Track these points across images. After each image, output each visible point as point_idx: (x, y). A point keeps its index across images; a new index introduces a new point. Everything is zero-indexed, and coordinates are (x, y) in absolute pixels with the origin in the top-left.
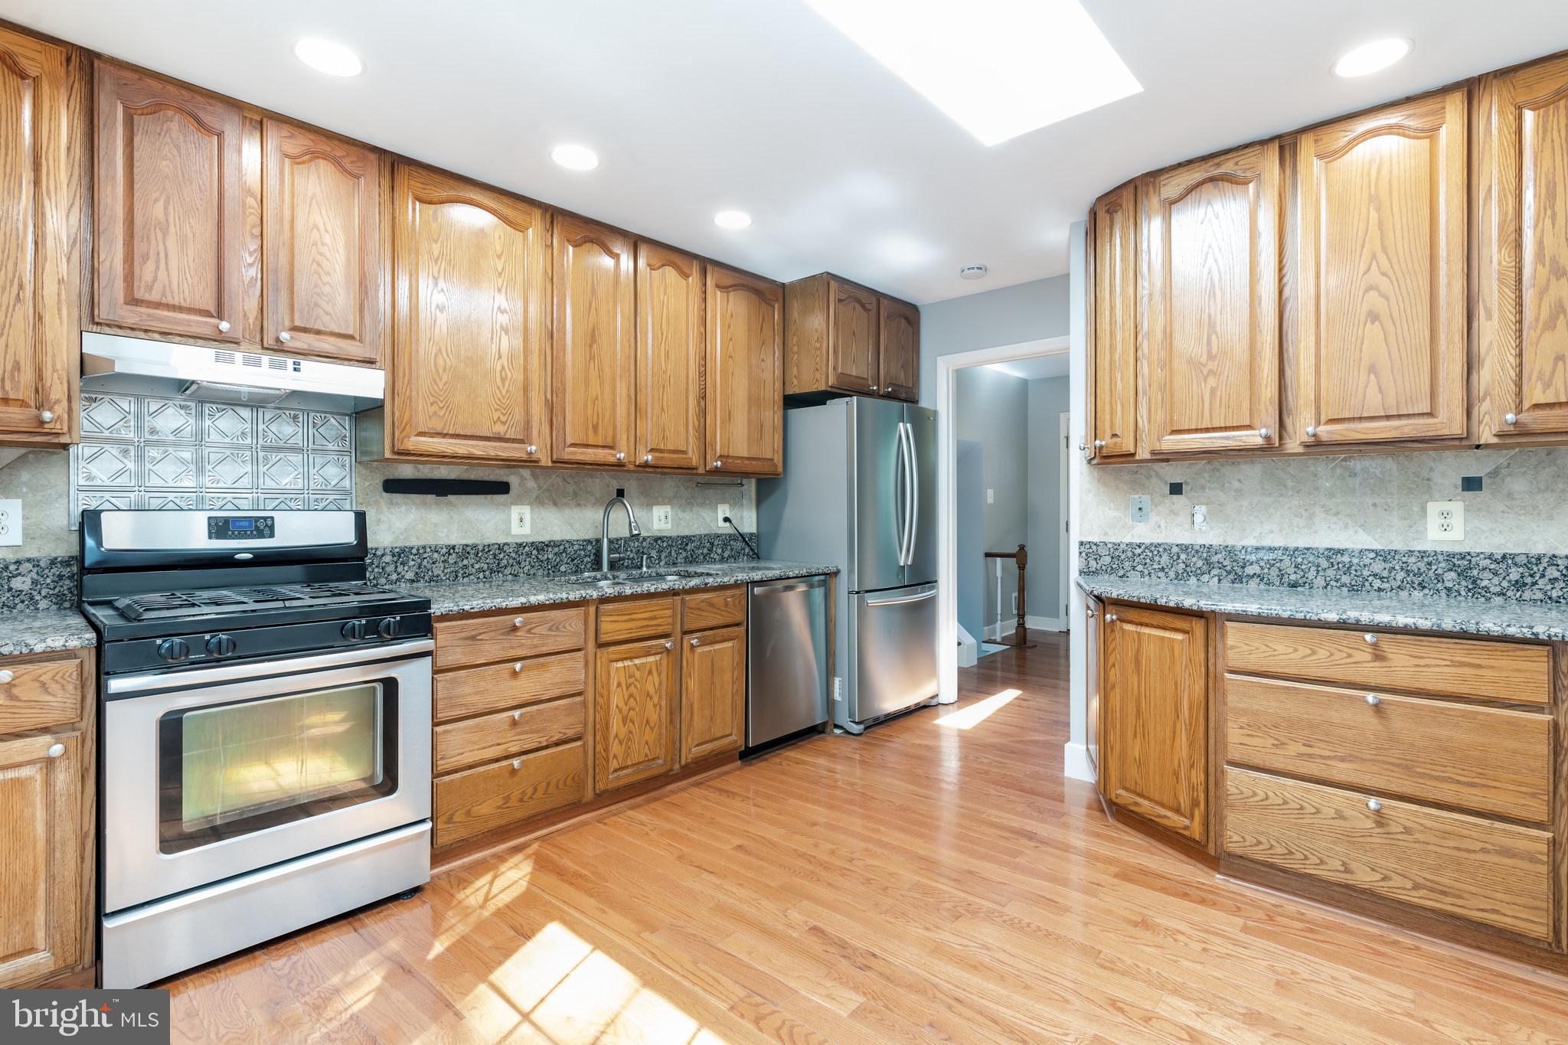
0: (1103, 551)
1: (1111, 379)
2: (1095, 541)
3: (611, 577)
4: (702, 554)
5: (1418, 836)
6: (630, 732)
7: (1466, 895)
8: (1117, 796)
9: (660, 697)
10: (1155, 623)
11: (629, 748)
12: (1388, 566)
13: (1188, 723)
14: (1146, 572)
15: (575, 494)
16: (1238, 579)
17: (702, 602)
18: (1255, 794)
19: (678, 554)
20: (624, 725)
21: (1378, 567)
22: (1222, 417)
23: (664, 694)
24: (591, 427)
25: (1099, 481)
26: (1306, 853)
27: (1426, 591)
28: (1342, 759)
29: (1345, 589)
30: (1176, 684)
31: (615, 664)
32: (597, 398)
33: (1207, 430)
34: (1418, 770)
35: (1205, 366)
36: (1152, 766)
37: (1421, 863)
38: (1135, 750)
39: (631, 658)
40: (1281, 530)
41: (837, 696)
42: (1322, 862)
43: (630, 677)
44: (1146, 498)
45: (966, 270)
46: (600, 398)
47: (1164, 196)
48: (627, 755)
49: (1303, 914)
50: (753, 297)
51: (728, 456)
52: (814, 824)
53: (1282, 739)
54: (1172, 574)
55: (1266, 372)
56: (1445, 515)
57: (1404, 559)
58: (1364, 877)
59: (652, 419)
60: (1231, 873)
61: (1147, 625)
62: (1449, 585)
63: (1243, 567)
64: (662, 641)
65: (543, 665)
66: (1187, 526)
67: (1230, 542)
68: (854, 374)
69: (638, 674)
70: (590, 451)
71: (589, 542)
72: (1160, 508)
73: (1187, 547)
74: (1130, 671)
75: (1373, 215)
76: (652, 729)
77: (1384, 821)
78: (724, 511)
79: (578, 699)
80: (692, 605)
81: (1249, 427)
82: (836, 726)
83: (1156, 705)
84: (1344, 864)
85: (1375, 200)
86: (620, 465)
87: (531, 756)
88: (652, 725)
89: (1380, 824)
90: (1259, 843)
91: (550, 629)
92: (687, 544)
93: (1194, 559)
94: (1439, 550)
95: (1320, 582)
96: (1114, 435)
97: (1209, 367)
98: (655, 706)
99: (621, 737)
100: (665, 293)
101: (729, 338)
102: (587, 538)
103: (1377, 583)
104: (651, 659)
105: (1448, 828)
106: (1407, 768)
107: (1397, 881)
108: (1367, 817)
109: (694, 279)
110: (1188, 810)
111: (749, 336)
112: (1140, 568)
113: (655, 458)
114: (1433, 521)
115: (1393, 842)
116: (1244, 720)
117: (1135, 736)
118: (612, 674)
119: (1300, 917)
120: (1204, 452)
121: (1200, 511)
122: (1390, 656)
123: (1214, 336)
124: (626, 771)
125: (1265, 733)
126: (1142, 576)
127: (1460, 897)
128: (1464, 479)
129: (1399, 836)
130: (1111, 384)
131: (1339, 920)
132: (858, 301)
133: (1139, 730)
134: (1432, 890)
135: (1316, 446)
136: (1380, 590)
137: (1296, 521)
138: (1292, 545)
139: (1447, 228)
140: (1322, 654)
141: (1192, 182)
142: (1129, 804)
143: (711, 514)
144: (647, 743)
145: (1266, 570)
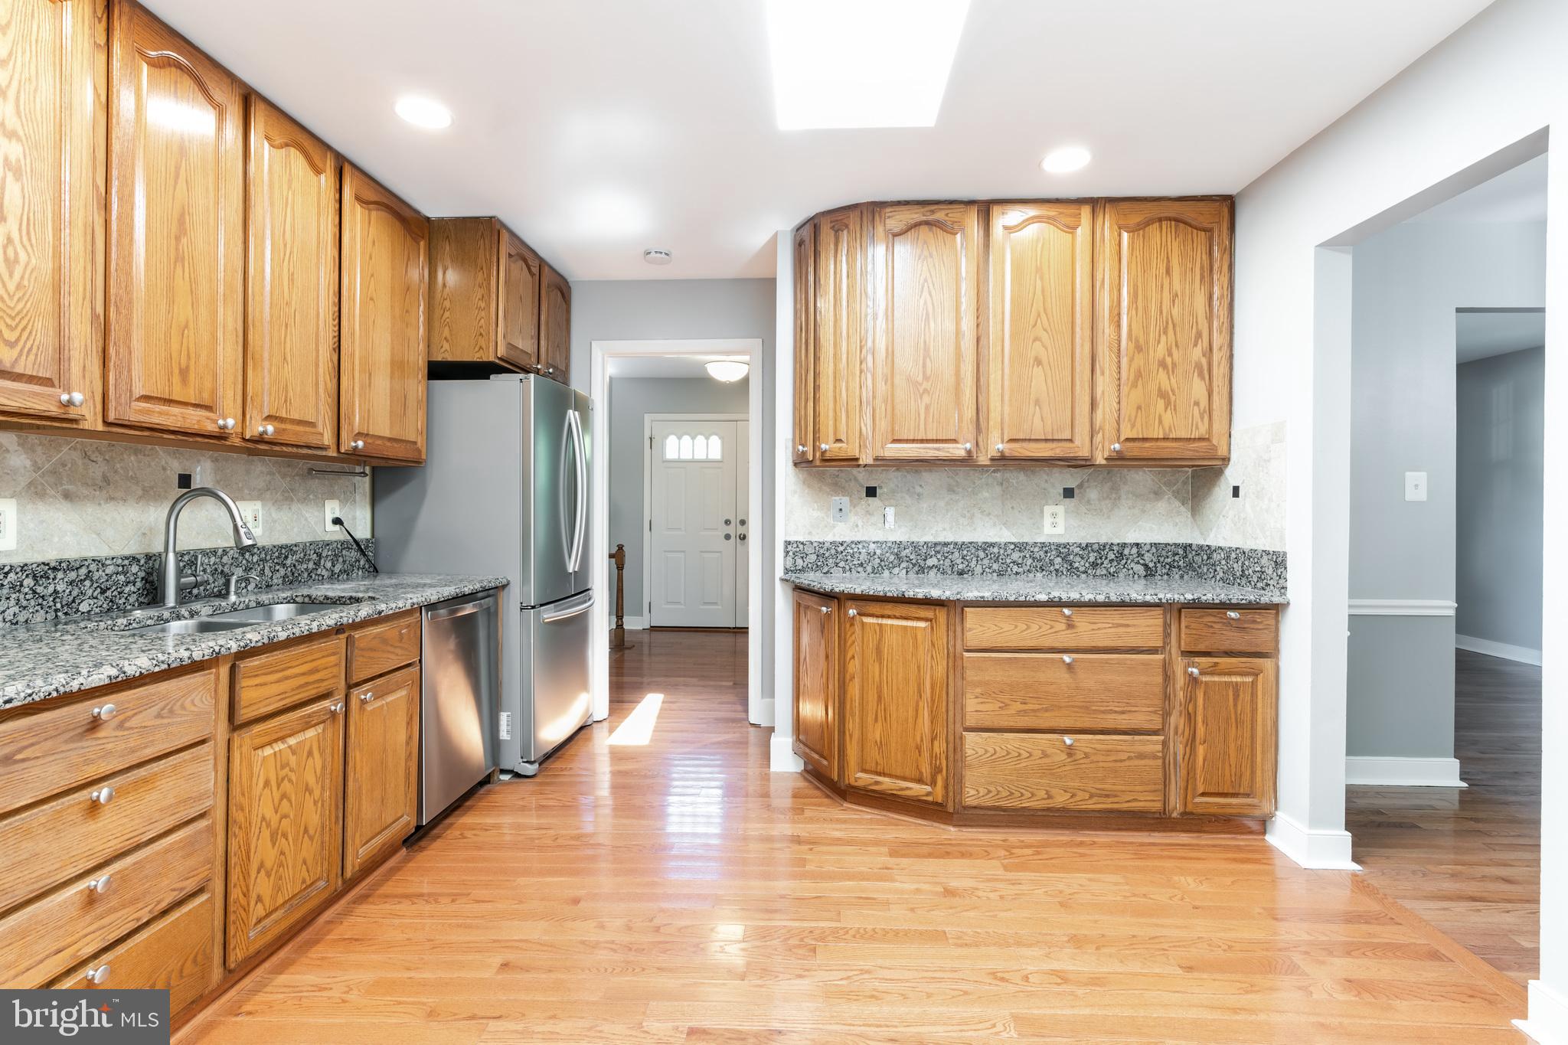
0: (809, 550)
1: (835, 387)
2: (802, 540)
3: (186, 614)
4: (306, 570)
5: (1093, 758)
6: (282, 853)
7: (1119, 794)
8: (856, 779)
9: (323, 788)
10: (897, 615)
11: (280, 878)
12: (1022, 554)
13: (929, 700)
14: (847, 567)
15: (106, 480)
16: (922, 570)
17: (375, 638)
18: (986, 751)
19: (274, 571)
20: (274, 844)
21: (1016, 556)
22: (934, 431)
23: (328, 781)
24: (176, 371)
25: (804, 483)
26: (1022, 791)
27: (1044, 573)
28: (1046, 710)
29: (995, 574)
30: (919, 667)
31: (259, 752)
32: (186, 326)
33: (922, 441)
34: (1094, 708)
35: (921, 384)
36: (893, 745)
37: (1095, 777)
38: (876, 733)
39: (282, 739)
40: (951, 528)
41: (504, 735)
42: (1033, 795)
43: (283, 767)
44: (846, 500)
45: (653, 255)
46: (191, 325)
47: (888, 227)
48: (278, 889)
49: (1023, 841)
50: (398, 224)
51: (367, 435)
52: (576, 901)
53: (1006, 701)
54: (869, 569)
55: (968, 395)
56: (1055, 515)
57: (1032, 549)
58: (1060, 799)
59: (270, 371)
60: (961, 823)
61: (889, 617)
62: (1057, 567)
63: (925, 560)
64: (326, 703)
65: (145, 781)
66: (881, 525)
67: (915, 539)
68: (520, 347)
69: (293, 760)
70: (175, 410)
71: (134, 559)
72: (858, 509)
73: (882, 543)
74: (871, 661)
75: (1039, 282)
76: (311, 838)
77: (1072, 752)
78: (333, 509)
79: (202, 824)
80: (363, 644)
81: (955, 441)
82: (503, 771)
83: (898, 689)
84: (1047, 792)
85: (1039, 270)
86: (221, 436)
87: (121, 950)
88: (311, 832)
89: (1070, 755)
90: (989, 792)
91: (159, 716)
92: (286, 557)
93: (888, 555)
94: (1052, 542)
95: (978, 569)
96: (839, 441)
97: (924, 386)
98: (315, 803)
99: (269, 864)
100: (289, 187)
101: (370, 275)
102: (127, 552)
103: (1015, 569)
104: (311, 733)
105: (1110, 747)
106: (1087, 708)
107: (1081, 795)
108: (1062, 751)
109: (327, 180)
110: (929, 777)
111: (393, 275)
112: (842, 564)
113: (276, 431)
114: (1048, 520)
115: (1077, 767)
116: (978, 690)
117: (876, 720)
118: (256, 770)
119: (1023, 844)
120: (917, 460)
121: (890, 512)
122: (1077, 624)
123: (928, 360)
124: (274, 916)
125: (995, 698)
126: (844, 572)
127: (1116, 796)
128: (1064, 489)
129: (1082, 761)
130: (835, 392)
131: (1045, 838)
132: (525, 261)
133: (881, 715)
134: (1100, 796)
135: (1002, 461)
136: (1017, 573)
137: (961, 520)
138: (960, 540)
139: (1081, 303)
140: (1035, 627)
141: (913, 222)
142: (870, 785)
143: (316, 514)
144: (305, 862)
145: (942, 562)
